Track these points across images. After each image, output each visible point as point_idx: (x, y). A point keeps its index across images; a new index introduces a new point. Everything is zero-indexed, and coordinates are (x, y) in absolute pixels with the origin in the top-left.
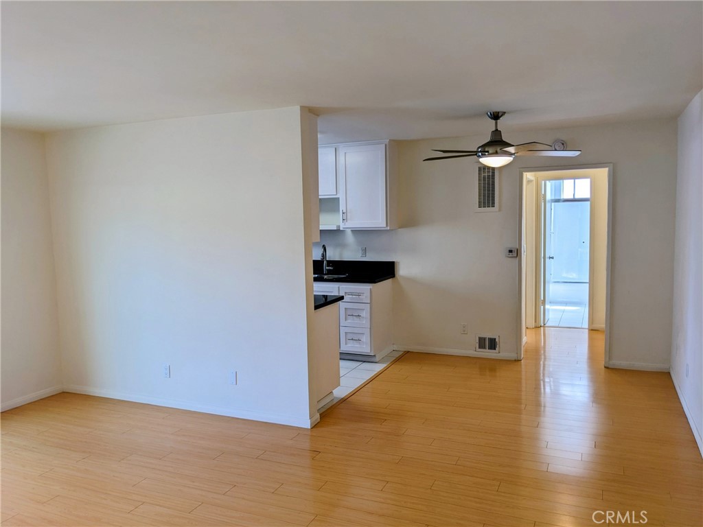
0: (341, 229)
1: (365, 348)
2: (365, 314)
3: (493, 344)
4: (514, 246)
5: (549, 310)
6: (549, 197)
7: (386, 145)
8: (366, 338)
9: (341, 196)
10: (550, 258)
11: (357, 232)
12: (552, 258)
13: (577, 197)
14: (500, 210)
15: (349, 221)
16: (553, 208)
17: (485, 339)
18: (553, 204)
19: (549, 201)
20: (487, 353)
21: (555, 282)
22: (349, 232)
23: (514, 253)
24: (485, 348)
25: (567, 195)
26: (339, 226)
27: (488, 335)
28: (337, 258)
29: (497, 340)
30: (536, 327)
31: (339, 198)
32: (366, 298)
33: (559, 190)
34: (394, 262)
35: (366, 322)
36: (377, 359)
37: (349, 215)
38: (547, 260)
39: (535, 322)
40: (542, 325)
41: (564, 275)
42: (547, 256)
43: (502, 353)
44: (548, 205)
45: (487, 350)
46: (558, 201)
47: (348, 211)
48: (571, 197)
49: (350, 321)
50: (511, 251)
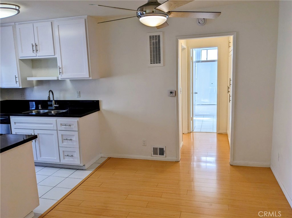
0: (60, 79)
1: (76, 161)
2: (75, 138)
3: (162, 152)
4: (173, 89)
5: (195, 120)
6: (195, 59)
7: (85, 20)
8: (77, 155)
9: (58, 56)
10: (195, 93)
11: (74, 81)
12: (197, 93)
13: (208, 59)
14: (164, 65)
15: (64, 74)
16: (196, 66)
17: (157, 148)
18: (196, 63)
19: (194, 62)
20: (159, 158)
21: (198, 105)
22: (68, 81)
23: (174, 93)
24: (157, 154)
25: (204, 58)
26: (58, 77)
27: (159, 146)
28: (62, 99)
29: (164, 149)
30: (188, 133)
31: (56, 58)
32: (75, 127)
33: (199, 55)
34: (99, 100)
35: (76, 144)
36: (86, 167)
37: (64, 69)
38: (194, 94)
39: (188, 130)
40: (192, 131)
41: (202, 100)
42: (194, 92)
43: (168, 157)
44: (194, 64)
45: (159, 155)
46: (198, 62)
47: (63, 66)
48: (206, 60)
49: (65, 143)
50: (171, 93)
